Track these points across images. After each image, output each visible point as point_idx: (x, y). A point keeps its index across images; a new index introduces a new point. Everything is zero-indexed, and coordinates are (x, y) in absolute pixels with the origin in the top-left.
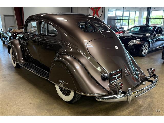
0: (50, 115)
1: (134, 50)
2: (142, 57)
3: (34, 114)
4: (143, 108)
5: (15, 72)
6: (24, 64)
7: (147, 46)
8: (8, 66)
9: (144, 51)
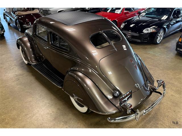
0: (67, 128)
1: (148, 38)
2: (156, 45)
3: (52, 126)
4: (150, 116)
5: (28, 71)
6: (35, 65)
7: (162, 33)
8: (19, 62)
9: (159, 38)
